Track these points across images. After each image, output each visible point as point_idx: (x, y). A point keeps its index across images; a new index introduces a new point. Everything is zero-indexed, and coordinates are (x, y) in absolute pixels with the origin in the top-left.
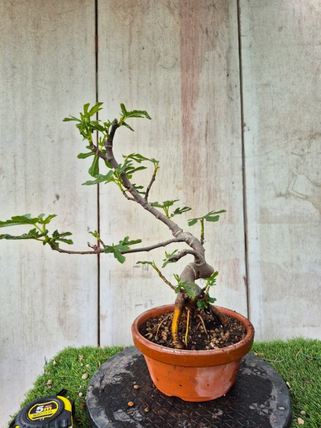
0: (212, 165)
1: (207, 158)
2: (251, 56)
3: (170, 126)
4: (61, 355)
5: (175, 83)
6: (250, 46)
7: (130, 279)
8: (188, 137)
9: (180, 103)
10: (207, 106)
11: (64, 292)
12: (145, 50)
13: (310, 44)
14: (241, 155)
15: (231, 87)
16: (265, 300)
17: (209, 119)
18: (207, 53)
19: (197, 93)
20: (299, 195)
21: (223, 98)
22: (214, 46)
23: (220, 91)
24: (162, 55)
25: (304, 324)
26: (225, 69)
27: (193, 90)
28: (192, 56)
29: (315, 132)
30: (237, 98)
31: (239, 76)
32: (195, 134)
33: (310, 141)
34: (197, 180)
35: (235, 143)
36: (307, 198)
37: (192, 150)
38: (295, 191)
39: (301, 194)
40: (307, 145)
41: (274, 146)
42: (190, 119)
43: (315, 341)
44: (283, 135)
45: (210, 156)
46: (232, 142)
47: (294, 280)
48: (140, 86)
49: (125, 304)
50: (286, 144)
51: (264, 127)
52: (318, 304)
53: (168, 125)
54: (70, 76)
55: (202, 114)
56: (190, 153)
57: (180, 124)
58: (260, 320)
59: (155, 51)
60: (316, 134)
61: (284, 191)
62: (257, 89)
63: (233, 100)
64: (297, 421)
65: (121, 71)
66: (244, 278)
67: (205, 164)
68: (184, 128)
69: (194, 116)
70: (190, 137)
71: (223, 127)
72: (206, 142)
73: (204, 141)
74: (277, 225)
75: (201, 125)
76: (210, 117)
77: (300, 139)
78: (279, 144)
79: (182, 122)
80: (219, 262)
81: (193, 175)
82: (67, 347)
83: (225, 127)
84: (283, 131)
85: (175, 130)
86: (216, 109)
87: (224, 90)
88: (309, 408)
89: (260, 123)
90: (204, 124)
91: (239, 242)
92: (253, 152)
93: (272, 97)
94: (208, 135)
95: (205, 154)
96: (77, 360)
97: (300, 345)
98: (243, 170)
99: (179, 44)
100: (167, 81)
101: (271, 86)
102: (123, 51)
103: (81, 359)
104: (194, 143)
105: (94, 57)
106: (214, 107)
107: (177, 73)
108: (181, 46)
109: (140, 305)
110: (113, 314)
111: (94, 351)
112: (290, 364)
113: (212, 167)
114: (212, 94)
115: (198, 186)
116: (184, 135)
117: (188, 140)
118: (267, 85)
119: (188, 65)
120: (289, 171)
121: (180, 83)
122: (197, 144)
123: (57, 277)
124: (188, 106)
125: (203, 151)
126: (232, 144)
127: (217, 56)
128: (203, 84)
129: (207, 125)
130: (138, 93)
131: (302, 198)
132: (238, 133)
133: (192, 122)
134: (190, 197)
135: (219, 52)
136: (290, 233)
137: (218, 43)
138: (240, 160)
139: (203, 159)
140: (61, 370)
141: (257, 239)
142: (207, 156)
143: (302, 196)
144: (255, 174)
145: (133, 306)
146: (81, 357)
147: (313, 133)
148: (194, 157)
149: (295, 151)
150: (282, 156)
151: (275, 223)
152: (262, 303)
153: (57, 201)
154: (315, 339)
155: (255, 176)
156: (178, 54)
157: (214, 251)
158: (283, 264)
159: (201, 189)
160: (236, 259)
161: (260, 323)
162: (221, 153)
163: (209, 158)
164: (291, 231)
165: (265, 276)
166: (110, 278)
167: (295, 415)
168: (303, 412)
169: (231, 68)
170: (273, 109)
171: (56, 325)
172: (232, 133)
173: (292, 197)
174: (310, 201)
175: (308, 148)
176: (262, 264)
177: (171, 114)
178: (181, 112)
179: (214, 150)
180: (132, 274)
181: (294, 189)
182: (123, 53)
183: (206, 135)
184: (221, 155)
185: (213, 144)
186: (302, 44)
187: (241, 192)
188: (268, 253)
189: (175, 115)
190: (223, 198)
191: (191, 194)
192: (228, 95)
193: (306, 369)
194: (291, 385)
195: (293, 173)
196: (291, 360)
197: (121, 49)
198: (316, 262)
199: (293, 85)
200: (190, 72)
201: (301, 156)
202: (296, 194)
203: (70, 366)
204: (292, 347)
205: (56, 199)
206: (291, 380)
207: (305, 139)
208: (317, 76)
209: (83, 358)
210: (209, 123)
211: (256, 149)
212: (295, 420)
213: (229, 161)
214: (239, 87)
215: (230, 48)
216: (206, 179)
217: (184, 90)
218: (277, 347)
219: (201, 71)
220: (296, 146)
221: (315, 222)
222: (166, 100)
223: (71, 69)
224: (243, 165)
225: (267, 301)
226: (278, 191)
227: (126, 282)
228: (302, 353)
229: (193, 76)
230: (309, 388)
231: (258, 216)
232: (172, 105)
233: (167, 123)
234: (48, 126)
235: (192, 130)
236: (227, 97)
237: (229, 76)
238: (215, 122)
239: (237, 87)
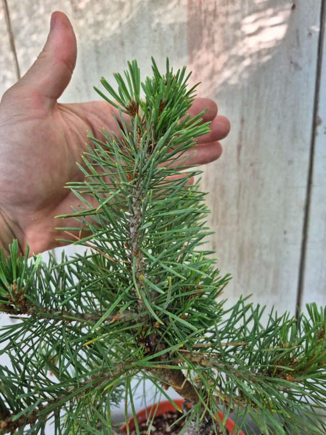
1: (239, 192)
14: (305, 183)
15: (298, 38)
30: (310, 62)
31: (319, 5)
35: (296, 160)
45: (245, 187)
46: (289, 158)
55: (232, 105)
63: (301, 69)
67: (236, 201)
71: (274, 130)
72: (239, 162)
73: (235, 160)
76: (248, 111)
83: (279, 128)
86: (261, 92)
90: (236, 125)
94: (243, 148)
95: (236, 185)
98: (307, 209)
100: (157, 34)
107: (179, 12)
113: (248, 207)
115: (222, 239)
121: (186, 37)
125: (232, 179)
126: (290, 162)
129: (242, 128)
132: (303, 141)
138: (304, 191)
139: (232, 193)
142: (240, 186)
148: (214, 190)
159: (227, 244)
162: (267, 180)
163: (242, 190)
172: (292, 141)
179: (254, 176)
183: (239, 148)
184: (265, 185)
185: (251, 165)
190: (265, 257)
192: (290, 58)
210: (245, 124)
213: (282, 195)
216: (236, 228)
236: (288, 61)
237: (296, 10)
238: (259, 119)
239: (313, 35)
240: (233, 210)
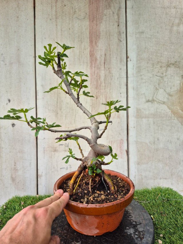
0: (108, 82)
2: (133, 14)
3: (82, 56)
4: (9, 202)
5: (85, 29)
6: (132, 7)
7: (57, 152)
8: (93, 64)
9: (88, 42)
10: (105, 44)
11: (14, 161)
12: (66, 6)
13: (168, 8)
14: (126, 76)
15: (120, 33)
16: (138, 164)
17: (106, 53)
18: (105, 11)
19: (99, 36)
20: (160, 101)
21: (115, 40)
22: (110, 6)
23: (114, 35)
24: (77, 10)
25: (161, 177)
26: (116, 22)
27: (96, 34)
28: (96, 12)
29: (170, 63)
30: (124, 40)
31: (125, 26)
32: (98, 62)
33: (167, 68)
34: (98, 91)
35: (122, 68)
36: (164, 103)
37: (96, 72)
38: (157, 99)
39: (161, 101)
40: (165, 71)
41: (145, 71)
42: (94, 52)
43: (168, 188)
44: (151, 64)
45: (107, 76)
46: (120, 68)
47: (155, 152)
48: (62, 30)
49: (54, 168)
50: (152, 70)
51: (140, 59)
52: (169, 166)
53: (81, 55)
54: (17, 21)
55: (102, 50)
56: (94, 74)
57: (89, 56)
58: (135, 176)
59: (72, 8)
60: (170, 64)
61: (151, 99)
62: (136, 35)
63: (122, 41)
64: (158, 242)
65: (50, 20)
66: (126, 151)
67: (104, 81)
68: (91, 58)
69: (97, 51)
70: (95, 64)
71: (115, 58)
72: (105, 67)
73: (103, 67)
74: (146, 119)
75: (101, 56)
76: (107, 52)
77: (161, 67)
78: (149, 69)
79: (90, 54)
80: (112, 142)
81: (96, 88)
82: (14, 196)
83: (116, 58)
84: (151, 62)
85: (85, 59)
86: (111, 47)
87: (116, 35)
88: (165, 233)
89: (137, 56)
90: (103, 56)
91: (123, 129)
92: (133, 74)
93: (145, 40)
94: (106, 63)
95: (104, 75)
96: (20, 205)
97: (159, 191)
98: (127, 85)
99: (88, 4)
100: (80, 28)
101: (144, 33)
102: (52, 7)
103: (22, 204)
104: (97, 68)
105: (33, 10)
106: (110, 45)
107: (87, 23)
108: (89, 5)
109: (63, 168)
110: (46, 174)
111: (32, 199)
112: (153, 203)
113: (108, 83)
114: (108, 37)
115: (99, 95)
116: (91, 62)
117: (93, 66)
118: (143, 32)
119: (94, 18)
120: (154, 86)
121: (88, 29)
122: (99, 68)
123: (10, 152)
124: (93, 44)
125: (102, 73)
126: (121, 69)
127: (111, 13)
128: (103, 31)
129: (105, 57)
130: (61, 35)
131: (161, 103)
132: (124, 62)
133: (95, 54)
134: (94, 102)
135: (113, 10)
136: (154, 124)
137: (112, 5)
138: (125, 79)
139: (102, 78)
140: (8, 212)
141: (134, 127)
142: (105, 76)
143: (161, 102)
144: (134, 88)
145: (59, 169)
146: (22, 203)
147: (169, 64)
148: (97, 76)
149: (158, 74)
150: (150, 77)
151: (145, 118)
152: (136, 165)
153: (9, 103)
154: (168, 187)
155: (134, 89)
156: (87, 10)
157: (109, 135)
158: (149, 142)
159: (101, 97)
160: (122, 140)
161: (135, 178)
162: (114, 74)
163: (106, 77)
164: (154, 123)
165: (138, 150)
166: (44, 152)
167: (157, 238)
168: (161, 235)
169: (120, 21)
170: (145, 47)
171: (10, 182)
172: (121, 63)
173: (155, 102)
174: (166, 105)
175: (166, 73)
176: (137, 142)
177: (83, 49)
178: (89, 48)
179: (110, 73)
180: (58, 150)
181: (156, 97)
182: (52, 8)
183: (105, 63)
184: (113, 76)
185: (109, 69)
186: (164, 8)
187: (126, 99)
188: (141, 136)
189: (85, 49)
191: (95, 100)
192: (118, 38)
193: (163, 206)
194: (154, 217)
195: (156, 88)
196: (154, 201)
197: (51, 5)
198: (168, 141)
199: (158, 33)
200: (95, 22)
201: (161, 77)
202: (158, 101)
203: (15, 209)
204: (154, 193)
205: (8, 102)
206: (154, 214)
207: (164, 67)
208: (172, 28)
209: (24, 203)
210: (106, 55)
211: (135, 72)
212: (157, 240)
213: (119, 80)
214: (125, 33)
215: (120, 8)
216: (104, 91)
217: (91, 33)
218: (145, 193)
219: (102, 22)
220: (159, 71)
221: (168, 118)
222: (80, 40)
223: (18, 17)
224: (127, 82)
225: (139, 164)
226: (148, 99)
227: (55, 154)
228: (160, 196)
229: (97, 25)
230: (165, 219)
231: (135, 114)
232: (83, 43)
233: (80, 54)
234: (2, 54)
235: (96, 59)
236: (118, 39)
237: (119, 26)
238: (110, 55)
239: (124, 33)
240: (103, 84)
